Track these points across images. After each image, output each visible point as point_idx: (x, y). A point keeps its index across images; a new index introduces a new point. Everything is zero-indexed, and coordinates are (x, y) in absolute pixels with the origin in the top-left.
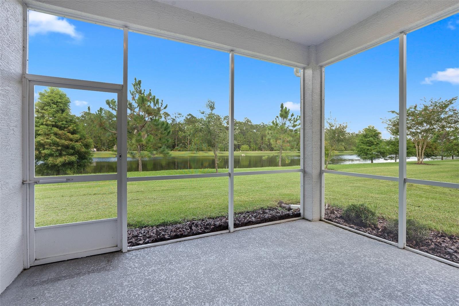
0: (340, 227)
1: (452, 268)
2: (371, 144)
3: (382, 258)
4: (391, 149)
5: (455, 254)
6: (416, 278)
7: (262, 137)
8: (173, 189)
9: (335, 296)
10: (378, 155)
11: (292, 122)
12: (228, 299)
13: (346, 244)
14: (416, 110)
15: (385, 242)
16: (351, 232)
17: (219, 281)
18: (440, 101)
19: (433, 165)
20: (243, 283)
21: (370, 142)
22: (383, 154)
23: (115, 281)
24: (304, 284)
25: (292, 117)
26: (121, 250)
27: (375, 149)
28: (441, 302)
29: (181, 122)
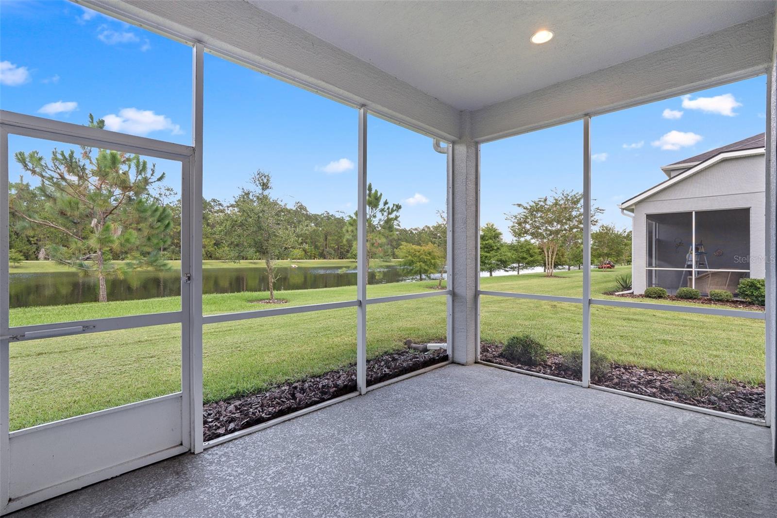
0: (505, 369)
1: (643, 402)
2: (490, 249)
3: (573, 402)
4: (513, 257)
5: (640, 386)
6: (618, 419)
7: (326, 236)
8: (211, 333)
9: (550, 456)
10: (499, 265)
11: (385, 214)
12: (425, 489)
13: (525, 390)
14: (546, 204)
15: (565, 382)
16: (521, 375)
17: (396, 468)
18: (573, 194)
19: (564, 277)
20: (431, 463)
21: (489, 245)
22: (503, 264)
23: (220, 503)
24: (507, 449)
25: (385, 205)
26: (190, 450)
27: (495, 256)
28: (651, 441)
29: (171, 205)
